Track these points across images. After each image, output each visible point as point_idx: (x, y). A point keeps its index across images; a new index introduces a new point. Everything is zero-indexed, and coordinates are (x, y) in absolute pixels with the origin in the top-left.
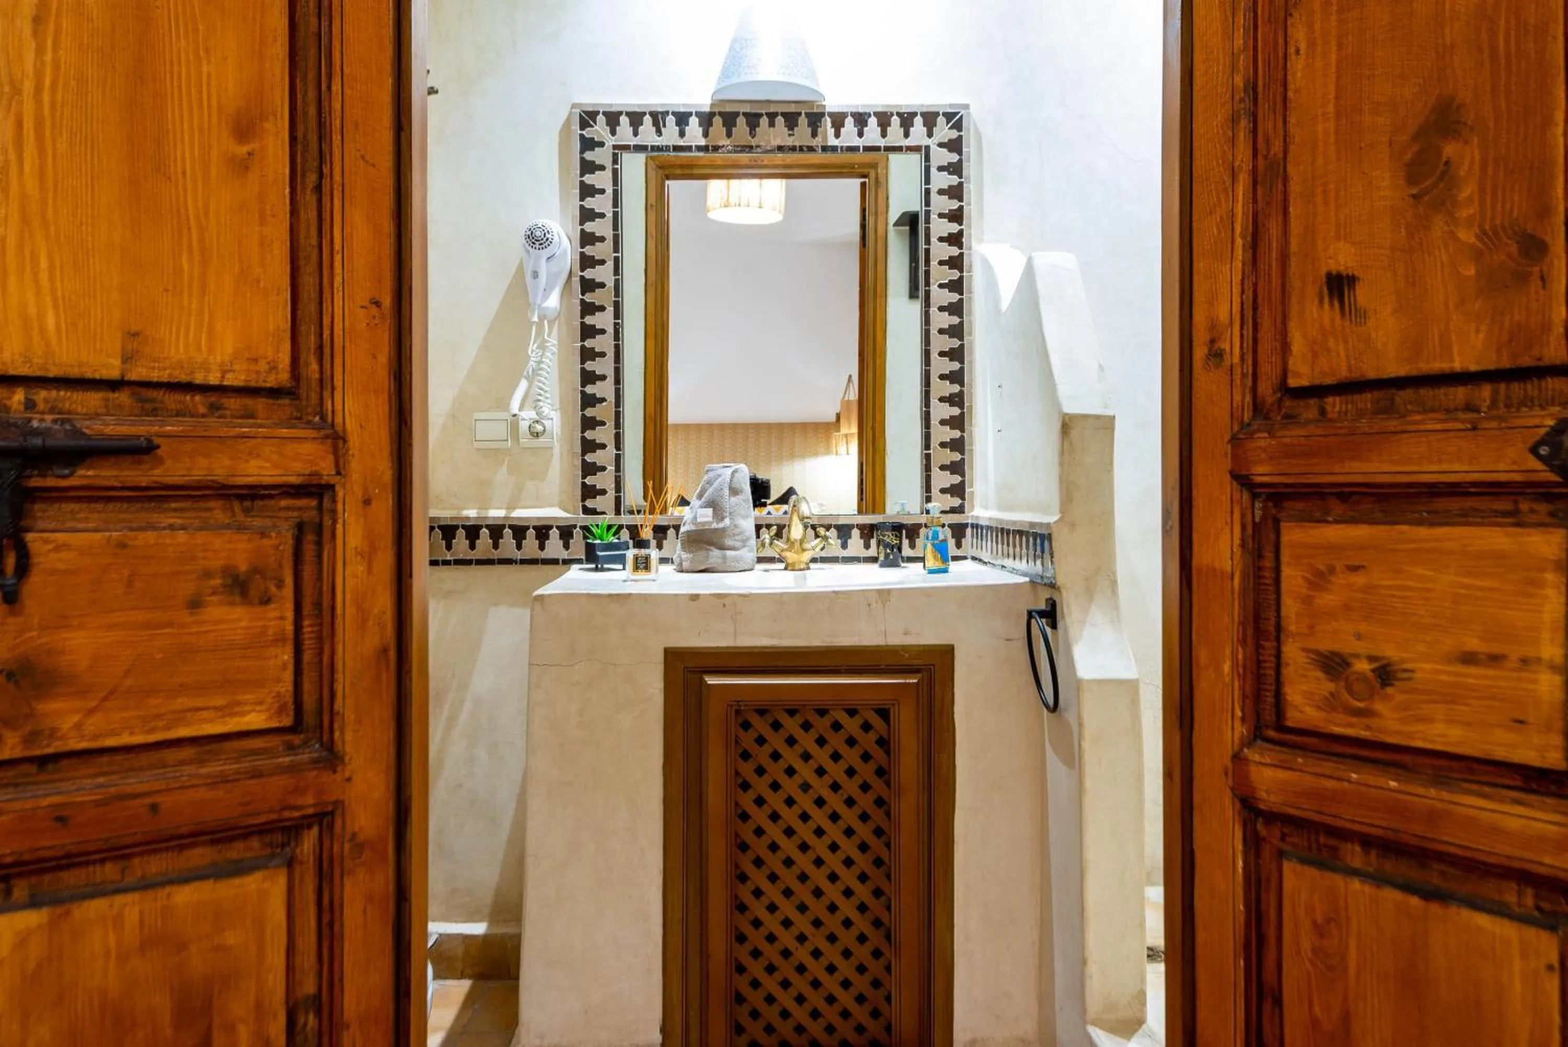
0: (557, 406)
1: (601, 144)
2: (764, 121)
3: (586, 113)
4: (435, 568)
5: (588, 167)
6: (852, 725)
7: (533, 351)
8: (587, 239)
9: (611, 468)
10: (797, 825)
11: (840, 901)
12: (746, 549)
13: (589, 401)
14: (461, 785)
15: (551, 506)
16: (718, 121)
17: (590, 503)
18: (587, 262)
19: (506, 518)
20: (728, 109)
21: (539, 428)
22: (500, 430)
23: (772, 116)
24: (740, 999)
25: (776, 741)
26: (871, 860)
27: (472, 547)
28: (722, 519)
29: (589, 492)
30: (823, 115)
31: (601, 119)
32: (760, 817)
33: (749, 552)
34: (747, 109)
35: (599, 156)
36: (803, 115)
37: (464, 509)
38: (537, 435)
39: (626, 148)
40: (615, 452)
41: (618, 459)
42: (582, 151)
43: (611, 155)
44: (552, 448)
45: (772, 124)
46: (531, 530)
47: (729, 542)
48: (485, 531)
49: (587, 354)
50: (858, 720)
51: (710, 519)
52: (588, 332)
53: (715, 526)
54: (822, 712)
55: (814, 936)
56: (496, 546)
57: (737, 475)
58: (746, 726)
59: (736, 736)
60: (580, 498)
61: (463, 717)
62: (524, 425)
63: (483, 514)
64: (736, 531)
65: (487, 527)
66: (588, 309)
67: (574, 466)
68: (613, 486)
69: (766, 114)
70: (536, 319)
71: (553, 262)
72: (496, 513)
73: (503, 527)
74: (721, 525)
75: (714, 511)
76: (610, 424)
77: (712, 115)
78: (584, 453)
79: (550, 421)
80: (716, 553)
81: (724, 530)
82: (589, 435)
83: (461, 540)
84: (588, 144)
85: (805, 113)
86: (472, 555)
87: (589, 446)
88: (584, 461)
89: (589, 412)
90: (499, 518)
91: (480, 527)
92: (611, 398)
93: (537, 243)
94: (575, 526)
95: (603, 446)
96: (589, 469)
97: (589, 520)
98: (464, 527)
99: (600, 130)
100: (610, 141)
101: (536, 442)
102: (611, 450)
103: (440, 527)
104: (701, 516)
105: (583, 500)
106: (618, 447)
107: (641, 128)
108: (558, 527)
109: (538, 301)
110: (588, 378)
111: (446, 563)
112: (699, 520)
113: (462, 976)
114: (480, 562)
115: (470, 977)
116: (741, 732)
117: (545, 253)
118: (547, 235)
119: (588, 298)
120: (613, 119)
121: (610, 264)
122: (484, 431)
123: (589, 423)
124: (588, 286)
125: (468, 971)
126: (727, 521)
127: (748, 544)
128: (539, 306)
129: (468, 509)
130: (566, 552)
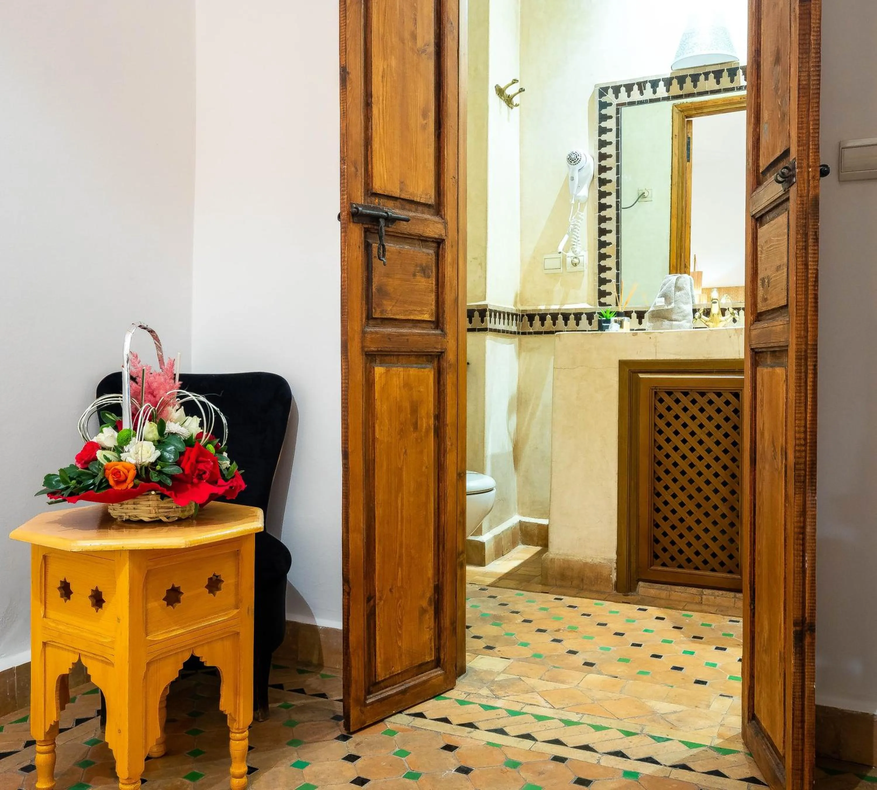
0: (586, 249)
1: (610, 104)
2: (702, 77)
3: (602, 88)
4: (524, 336)
5: (603, 118)
6: (719, 402)
7: (571, 219)
8: (603, 157)
9: (614, 281)
10: (688, 453)
11: (711, 495)
12: (685, 321)
13: (602, 244)
14: (537, 448)
15: (583, 302)
16: (675, 82)
17: (603, 300)
18: (602, 169)
19: (560, 309)
20: (681, 74)
21: (576, 261)
22: (557, 263)
23: (706, 74)
24: (657, 541)
25: (677, 409)
26: (729, 474)
27: (543, 325)
28: (670, 304)
29: (602, 294)
30: (737, 68)
31: (610, 91)
32: (668, 448)
33: (687, 322)
34: (692, 72)
35: (610, 111)
36: (726, 71)
37: (539, 305)
38: (575, 265)
39: (623, 104)
40: (616, 271)
41: (618, 275)
42: (600, 110)
43: (615, 109)
44: (583, 271)
45: (706, 79)
46: (572, 315)
47: (674, 317)
48: (549, 316)
49: (602, 220)
50: (723, 399)
51: (664, 304)
52: (602, 207)
53: (666, 307)
54: (703, 394)
55: (696, 512)
56: (554, 324)
57: (680, 280)
58: (661, 401)
59: (655, 405)
60: (597, 297)
61: (538, 413)
62: (569, 260)
63: (548, 307)
64: (679, 311)
65: (550, 314)
66: (602, 195)
67: (594, 280)
68: (615, 290)
69: (703, 73)
70: (573, 202)
71: (583, 171)
72: (554, 307)
73: (558, 314)
74: (669, 307)
75: (665, 299)
76: (614, 257)
77: (671, 79)
78: (600, 273)
79: (582, 257)
80: (666, 322)
81: (672, 310)
82: (603, 263)
83: (537, 321)
84: (603, 105)
85: (727, 69)
86: (543, 329)
87: (602, 269)
88: (599, 277)
89: (603, 251)
90: (556, 309)
91: (547, 314)
92: (614, 242)
93: (573, 162)
94: (595, 313)
95: (610, 269)
96: (602, 281)
97: (602, 310)
98: (539, 314)
99: (610, 97)
100: (615, 102)
101: (575, 269)
102: (614, 271)
103: (527, 315)
104: (658, 302)
105: (599, 298)
106: (618, 269)
107: (632, 93)
108: (586, 314)
109: (574, 193)
110: (602, 232)
111: (530, 333)
112: (657, 305)
113: (537, 545)
114: (546, 333)
115: (541, 546)
116: (658, 404)
117: (578, 167)
118: (578, 157)
119: (603, 189)
120: (617, 90)
121: (614, 170)
122: (549, 264)
123: (602, 257)
124: (603, 182)
125: (540, 543)
126: (673, 305)
127: (687, 318)
128: (576, 195)
129: (541, 305)
130: (590, 327)
